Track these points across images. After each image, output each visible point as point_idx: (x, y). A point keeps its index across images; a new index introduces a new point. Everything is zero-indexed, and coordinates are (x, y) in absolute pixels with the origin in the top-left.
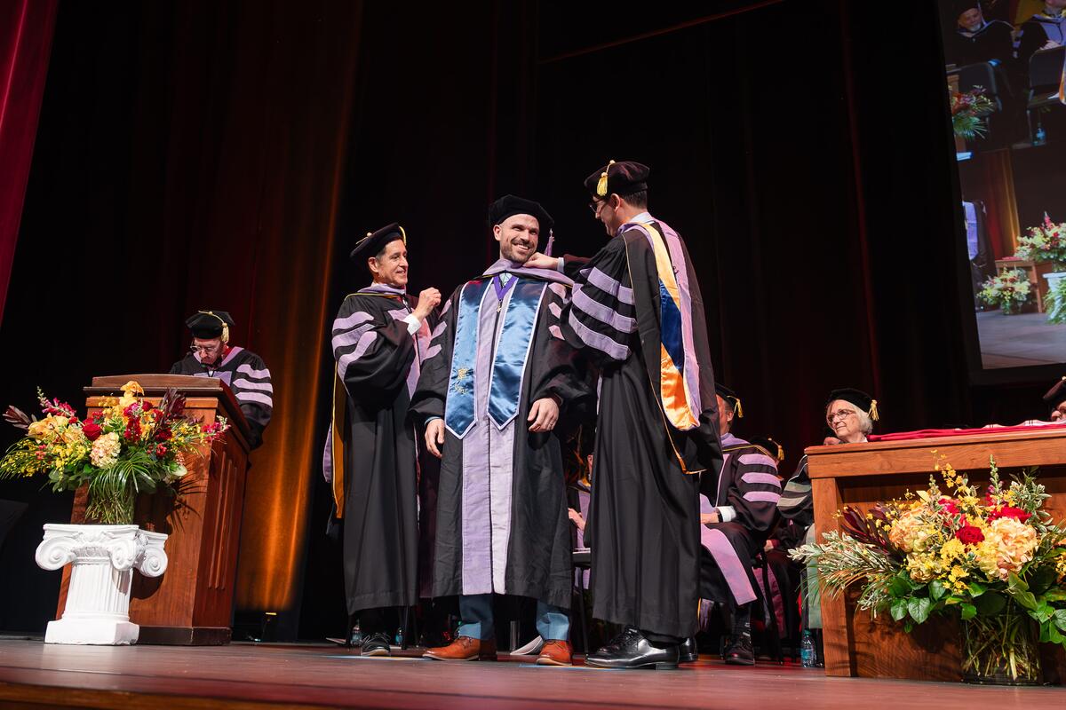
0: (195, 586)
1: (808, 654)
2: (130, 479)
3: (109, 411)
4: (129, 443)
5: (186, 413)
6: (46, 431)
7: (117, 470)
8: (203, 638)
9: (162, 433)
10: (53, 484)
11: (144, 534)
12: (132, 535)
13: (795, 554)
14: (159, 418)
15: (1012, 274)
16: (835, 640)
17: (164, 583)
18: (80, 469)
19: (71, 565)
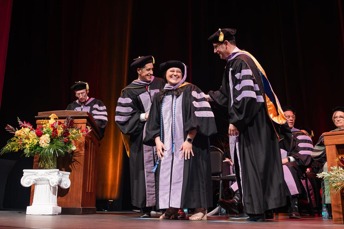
0: (81, 192)
1: (325, 213)
2: (54, 151)
3: (45, 125)
4: (53, 138)
5: (75, 125)
6: (22, 134)
7: (49, 148)
8: (85, 212)
9: (66, 134)
10: (26, 154)
11: (61, 173)
12: (57, 173)
13: (319, 175)
14: (64, 128)
16: (337, 210)
17: (70, 191)
18: (35, 148)
19: (34, 185)
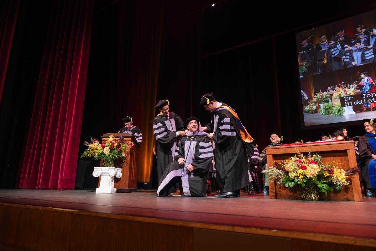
0: (128, 180)
1: (265, 191)
2: (112, 157)
3: (107, 141)
4: (112, 149)
5: (124, 141)
6: (93, 147)
7: (109, 155)
8: (130, 191)
9: (119, 146)
10: (96, 158)
11: (116, 169)
12: (114, 169)
13: (263, 172)
14: (118, 143)
15: (312, 104)
16: (272, 191)
17: (121, 179)
18: (101, 155)
19: (100, 176)
